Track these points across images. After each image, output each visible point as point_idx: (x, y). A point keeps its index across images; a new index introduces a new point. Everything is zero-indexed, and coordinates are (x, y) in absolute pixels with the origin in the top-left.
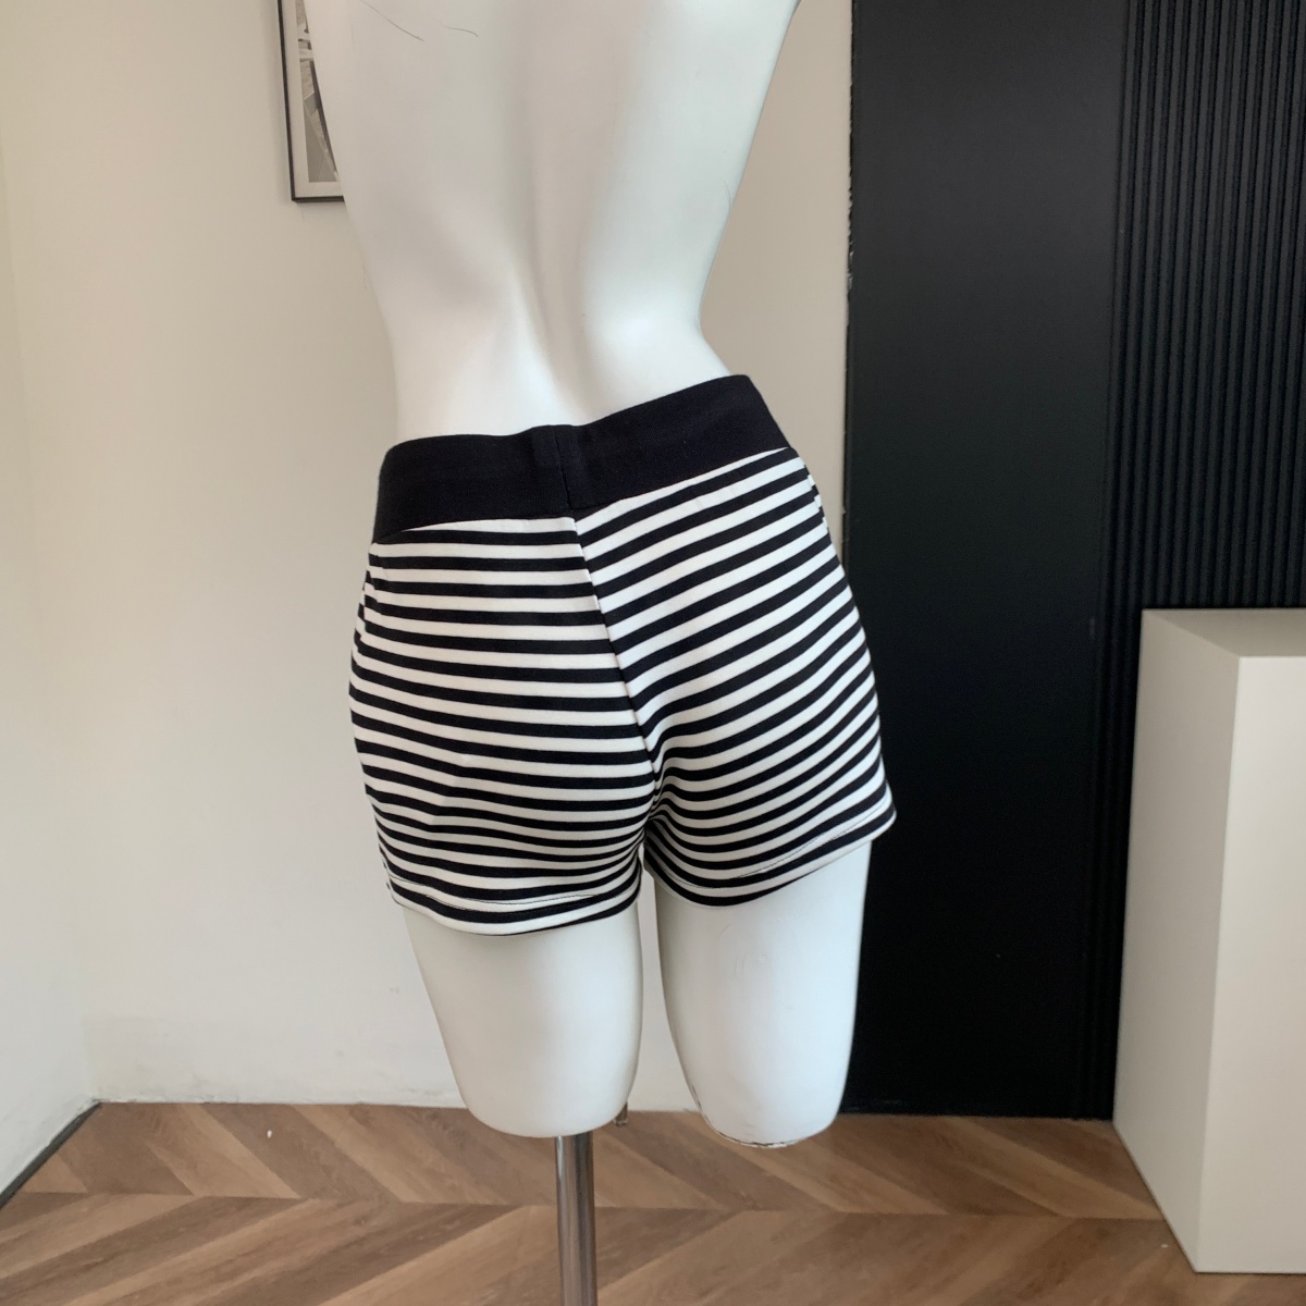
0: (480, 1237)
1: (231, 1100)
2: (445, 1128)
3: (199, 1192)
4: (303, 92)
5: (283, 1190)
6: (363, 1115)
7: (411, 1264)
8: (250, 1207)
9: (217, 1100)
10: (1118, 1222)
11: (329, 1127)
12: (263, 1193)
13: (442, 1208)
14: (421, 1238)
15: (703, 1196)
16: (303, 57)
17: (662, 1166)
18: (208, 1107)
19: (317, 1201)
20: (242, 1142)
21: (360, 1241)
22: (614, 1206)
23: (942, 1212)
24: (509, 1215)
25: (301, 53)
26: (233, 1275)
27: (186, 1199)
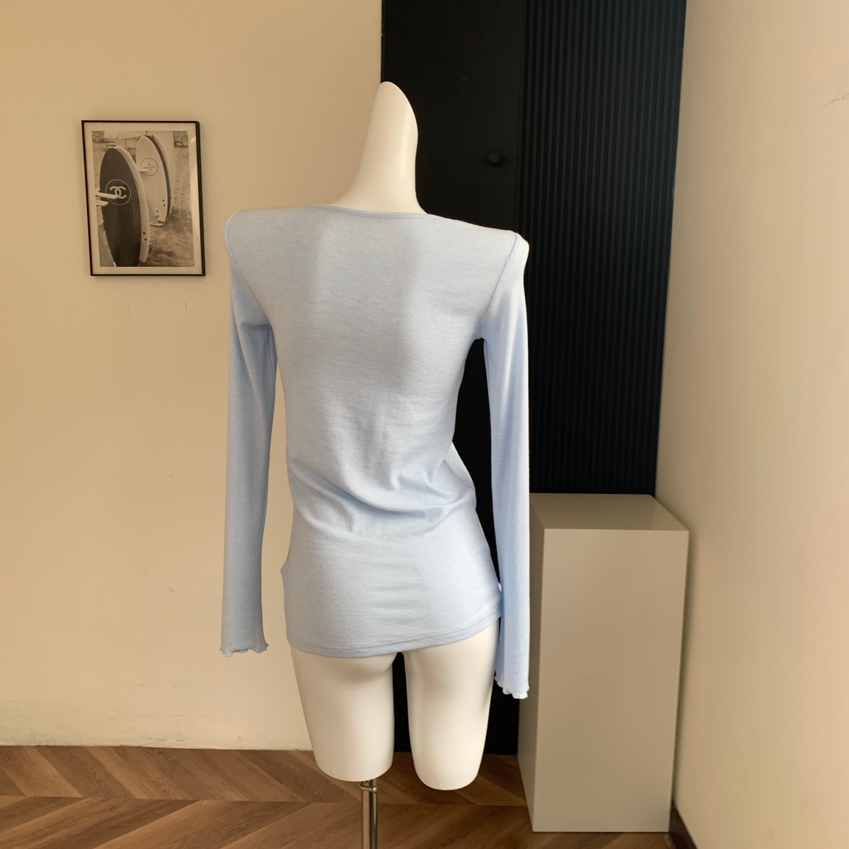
0: (174, 816)
1: (53, 744)
2: (166, 758)
3: (29, 794)
4: (98, 221)
5: (74, 793)
6: (123, 753)
7: (136, 831)
8: (56, 802)
9: (44, 744)
10: (504, 809)
11: (103, 758)
12: (64, 796)
13: (158, 801)
14: (144, 817)
15: (295, 795)
16: (98, 204)
17: (277, 779)
18: (39, 748)
19: (91, 799)
20: (55, 767)
21: (111, 819)
22: (247, 800)
23: (417, 803)
24: (192, 805)
25: (97, 202)
26: (42, 837)
27: (22, 798)
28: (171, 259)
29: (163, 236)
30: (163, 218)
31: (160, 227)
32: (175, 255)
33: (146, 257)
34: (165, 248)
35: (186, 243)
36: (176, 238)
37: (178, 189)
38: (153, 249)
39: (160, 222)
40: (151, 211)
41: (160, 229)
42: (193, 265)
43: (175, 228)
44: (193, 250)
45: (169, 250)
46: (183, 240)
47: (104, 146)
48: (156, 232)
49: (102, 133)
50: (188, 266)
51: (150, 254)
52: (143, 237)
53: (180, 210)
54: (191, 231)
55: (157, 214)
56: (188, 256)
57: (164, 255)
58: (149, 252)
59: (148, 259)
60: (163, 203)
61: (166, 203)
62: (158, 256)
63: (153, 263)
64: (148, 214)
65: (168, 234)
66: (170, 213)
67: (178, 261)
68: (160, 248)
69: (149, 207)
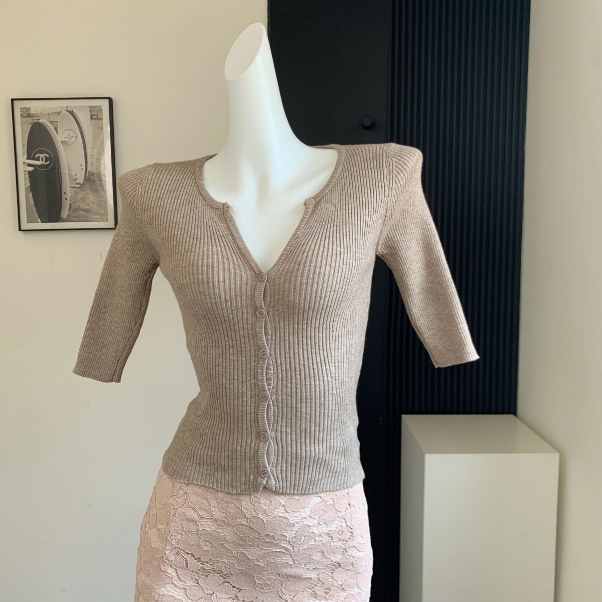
4: (25, 184)
25: (25, 168)
28: (88, 215)
29: (81, 196)
30: (81, 180)
31: (79, 188)
32: (92, 212)
33: (67, 214)
34: (83, 206)
35: (101, 201)
36: (91, 197)
37: (94, 155)
38: (72, 207)
39: (78, 184)
40: (70, 175)
41: (79, 189)
42: (107, 220)
43: (91, 188)
44: (107, 208)
45: (86, 208)
46: (98, 199)
47: (30, 120)
48: (75, 192)
49: (29, 109)
50: (103, 221)
51: (70, 212)
52: (64, 196)
53: (95, 173)
54: (105, 191)
55: (76, 177)
56: (102, 212)
57: (81, 212)
58: (69, 210)
59: (69, 216)
60: (81, 167)
61: (84, 167)
62: (77, 212)
63: (73, 219)
64: (68, 176)
65: (85, 194)
66: (87, 176)
67: (94, 217)
68: (79, 206)
69: (69, 170)
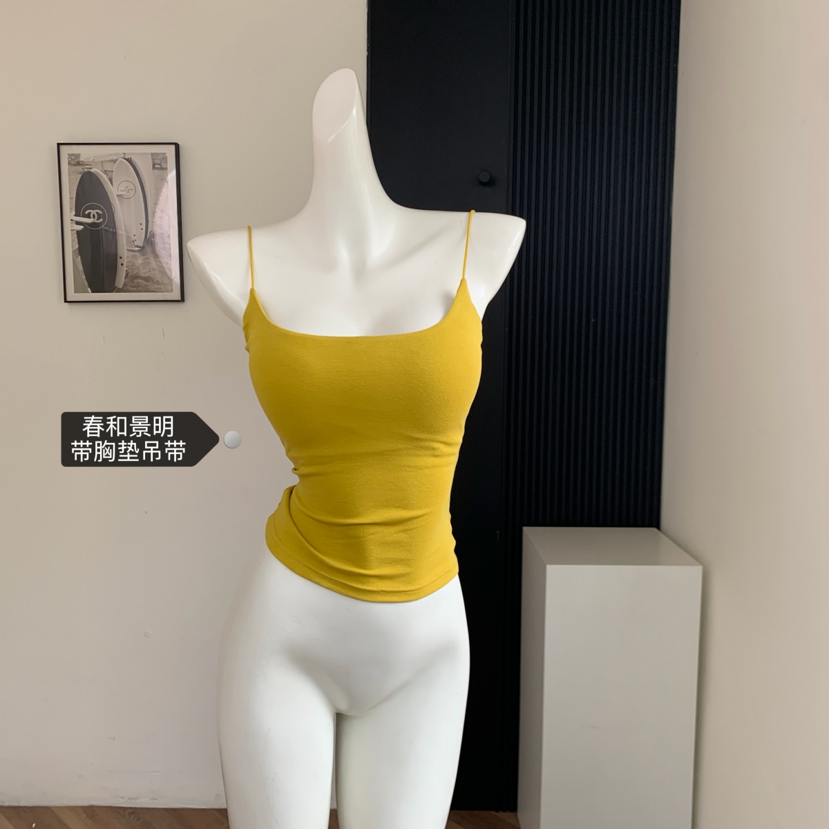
1: (17, 804)
4: (72, 246)
6: (92, 813)
9: (6, 804)
11: (69, 820)
16: (73, 228)
25: (72, 226)
29: (140, 261)
30: (140, 242)
31: (139, 250)
32: (153, 281)
33: (123, 283)
34: (143, 275)
36: (152, 261)
37: (156, 212)
38: (129, 274)
39: (137, 246)
40: (128, 237)
41: (138, 254)
42: (172, 291)
43: (152, 252)
44: (171, 275)
45: (146, 276)
47: (79, 168)
48: (134, 257)
49: (78, 156)
50: (166, 291)
51: (127, 280)
52: (120, 261)
53: (158, 233)
54: (169, 255)
55: (135, 238)
56: (166, 281)
57: (141, 281)
58: (126, 278)
59: (125, 284)
60: (141, 227)
61: (144, 226)
62: (135, 281)
63: (130, 288)
64: (124, 238)
65: (144, 259)
66: (148, 236)
67: (156, 286)
68: (137, 273)
69: (126, 231)
